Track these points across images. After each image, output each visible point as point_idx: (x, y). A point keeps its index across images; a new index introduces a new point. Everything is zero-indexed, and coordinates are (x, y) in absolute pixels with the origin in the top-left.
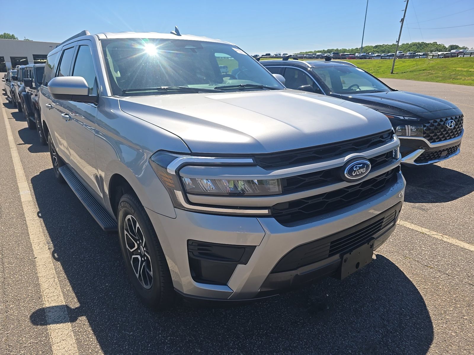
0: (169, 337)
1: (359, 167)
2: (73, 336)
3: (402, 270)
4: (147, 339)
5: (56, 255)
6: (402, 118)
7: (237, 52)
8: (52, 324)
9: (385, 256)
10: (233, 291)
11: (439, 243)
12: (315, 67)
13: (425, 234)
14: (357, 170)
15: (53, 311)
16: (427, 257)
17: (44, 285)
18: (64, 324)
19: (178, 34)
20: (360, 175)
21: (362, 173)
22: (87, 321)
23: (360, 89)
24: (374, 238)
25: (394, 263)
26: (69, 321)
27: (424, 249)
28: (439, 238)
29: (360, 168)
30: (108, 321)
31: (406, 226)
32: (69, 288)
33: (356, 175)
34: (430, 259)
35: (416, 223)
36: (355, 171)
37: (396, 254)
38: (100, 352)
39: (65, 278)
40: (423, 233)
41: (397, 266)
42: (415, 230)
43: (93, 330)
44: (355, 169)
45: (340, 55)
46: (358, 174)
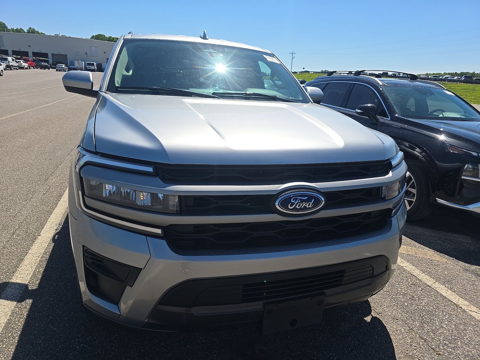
0: (83, 345)
1: (300, 199)
2: (9, 315)
3: (394, 345)
4: (63, 339)
5: (57, 236)
6: (475, 154)
7: (268, 59)
8: (3, 299)
9: (383, 322)
10: (121, 313)
11: (473, 323)
12: (386, 85)
13: (460, 307)
14: (296, 203)
15: (13, 287)
16: (441, 338)
17: (26, 261)
18: (11, 302)
19: (204, 37)
20: (300, 209)
21: (305, 208)
22: (30, 305)
23: (443, 115)
24: (324, 294)
25: (390, 333)
26: (17, 301)
27: (445, 326)
28: (476, 317)
29: (302, 201)
30: (46, 310)
31: (439, 291)
32: (42, 270)
33: (295, 209)
34: (444, 342)
35: (456, 290)
36: (293, 204)
37: (400, 323)
38: (16, 338)
39: (46, 260)
40: (457, 306)
41: (392, 338)
42: (448, 299)
43: (28, 316)
44: (293, 201)
45: (474, 79)
46: (298, 208)
